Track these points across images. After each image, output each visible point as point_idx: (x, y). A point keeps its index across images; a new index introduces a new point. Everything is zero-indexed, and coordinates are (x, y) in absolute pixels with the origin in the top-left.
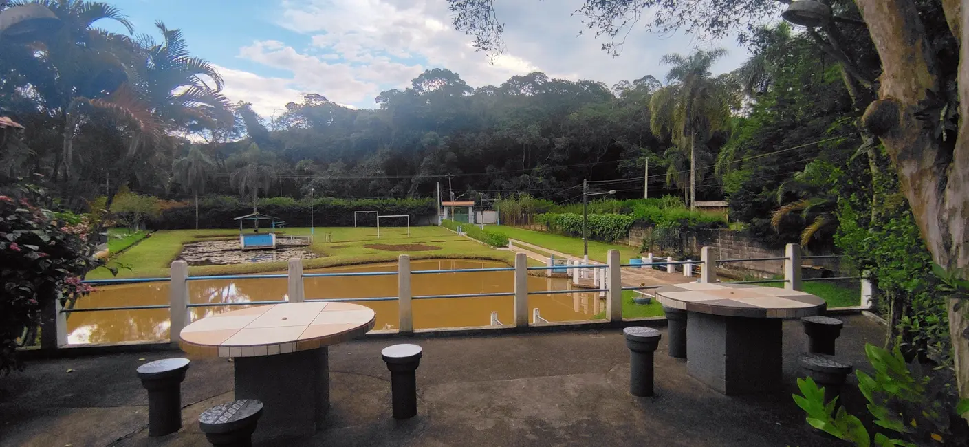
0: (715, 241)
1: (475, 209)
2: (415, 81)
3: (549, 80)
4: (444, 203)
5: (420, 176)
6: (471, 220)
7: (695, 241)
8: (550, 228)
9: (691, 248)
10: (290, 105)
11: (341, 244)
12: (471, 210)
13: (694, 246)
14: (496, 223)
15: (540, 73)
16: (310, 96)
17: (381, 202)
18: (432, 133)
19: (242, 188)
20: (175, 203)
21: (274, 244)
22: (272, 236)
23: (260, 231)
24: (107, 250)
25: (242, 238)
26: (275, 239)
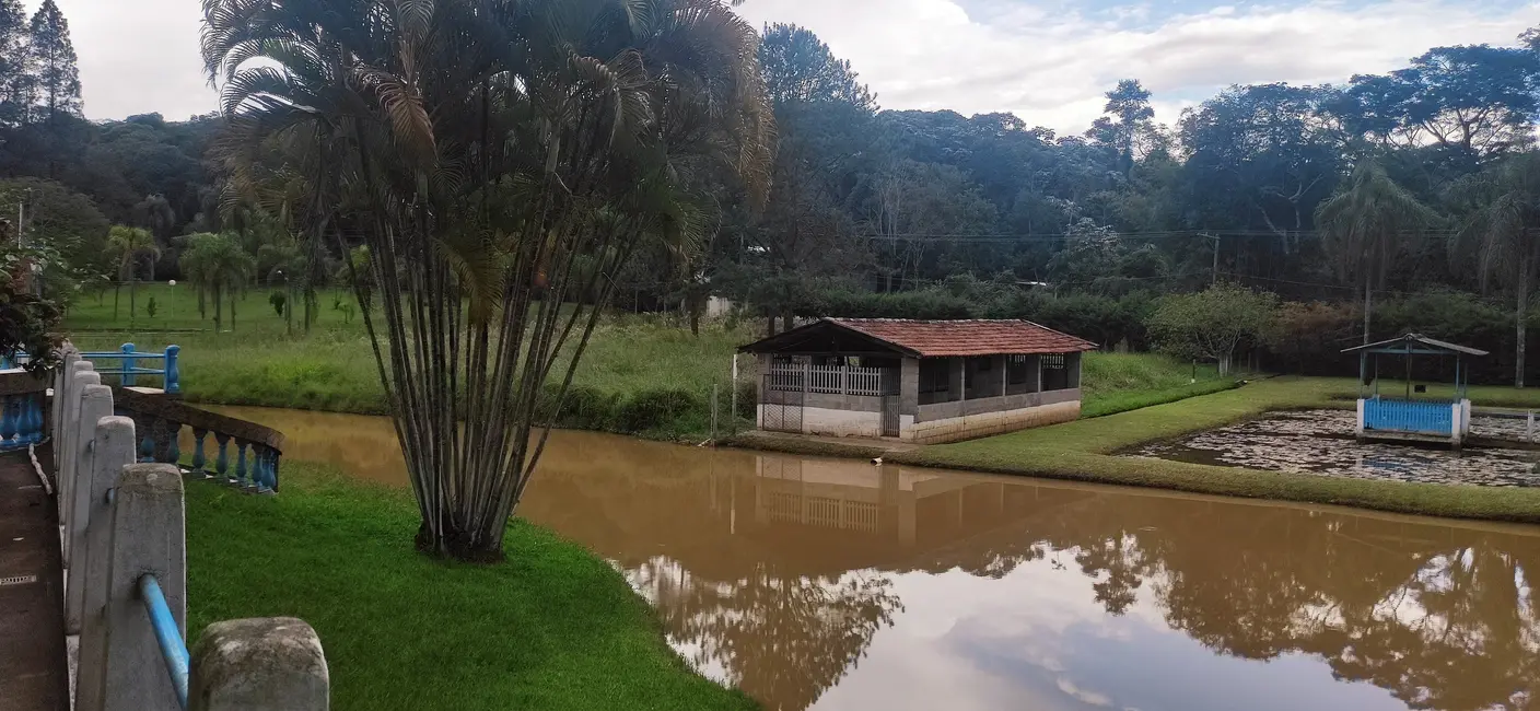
19: (1484, 268)
20: (1324, 310)
21: (1456, 431)
22: (1456, 408)
23: (1432, 391)
24: (1077, 404)
25: (1361, 403)
26: (1468, 418)
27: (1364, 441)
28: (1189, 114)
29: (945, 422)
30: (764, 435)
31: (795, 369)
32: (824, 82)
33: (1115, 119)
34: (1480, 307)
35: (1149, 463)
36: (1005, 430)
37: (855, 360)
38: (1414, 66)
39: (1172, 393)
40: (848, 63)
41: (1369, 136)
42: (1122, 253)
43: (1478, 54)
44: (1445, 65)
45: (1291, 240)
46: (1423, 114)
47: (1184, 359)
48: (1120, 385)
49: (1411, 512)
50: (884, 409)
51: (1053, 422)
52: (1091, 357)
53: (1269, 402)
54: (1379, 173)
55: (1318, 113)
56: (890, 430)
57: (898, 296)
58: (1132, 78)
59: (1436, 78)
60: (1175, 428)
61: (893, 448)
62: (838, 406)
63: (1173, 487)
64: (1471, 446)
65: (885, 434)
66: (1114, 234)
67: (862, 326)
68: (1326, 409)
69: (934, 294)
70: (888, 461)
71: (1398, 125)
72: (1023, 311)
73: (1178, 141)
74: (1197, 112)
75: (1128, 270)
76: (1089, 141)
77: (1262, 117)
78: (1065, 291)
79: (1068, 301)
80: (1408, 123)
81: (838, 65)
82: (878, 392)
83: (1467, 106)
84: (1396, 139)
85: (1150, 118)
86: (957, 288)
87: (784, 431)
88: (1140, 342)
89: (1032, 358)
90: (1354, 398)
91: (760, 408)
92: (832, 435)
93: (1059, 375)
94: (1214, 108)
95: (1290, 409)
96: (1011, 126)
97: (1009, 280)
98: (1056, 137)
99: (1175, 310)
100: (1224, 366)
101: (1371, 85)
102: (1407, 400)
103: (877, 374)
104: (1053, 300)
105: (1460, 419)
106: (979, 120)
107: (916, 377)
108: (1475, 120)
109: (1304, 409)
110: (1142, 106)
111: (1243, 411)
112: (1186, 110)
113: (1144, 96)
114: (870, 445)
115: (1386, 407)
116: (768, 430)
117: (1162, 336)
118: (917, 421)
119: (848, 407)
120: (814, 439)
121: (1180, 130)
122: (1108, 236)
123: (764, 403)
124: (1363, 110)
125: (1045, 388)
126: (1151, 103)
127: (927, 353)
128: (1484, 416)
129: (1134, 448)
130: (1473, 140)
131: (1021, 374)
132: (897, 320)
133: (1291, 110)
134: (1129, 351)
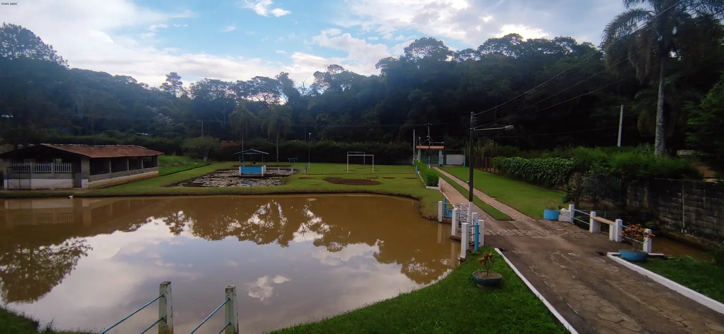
0: (677, 196)
1: (445, 153)
2: (406, 50)
3: (525, 40)
4: (417, 147)
5: (406, 125)
6: (441, 162)
7: (646, 194)
8: (503, 172)
9: (641, 201)
10: (317, 74)
11: (312, 176)
12: (440, 153)
13: (646, 199)
14: (463, 165)
15: (515, 35)
16: (331, 67)
17: (368, 144)
18: (417, 90)
19: (269, 133)
20: (232, 143)
21: (262, 173)
22: (262, 167)
23: (257, 164)
24: (158, 172)
25: (240, 168)
26: (265, 170)
27: (241, 177)
28: (192, 85)
29: (102, 181)
30: (10, 192)
31: (26, 164)
32: (38, 52)
33: (170, 84)
34: (268, 142)
35: (181, 188)
36: (129, 182)
37: (60, 160)
38: (252, 80)
39: (189, 167)
40: (51, 46)
41: (243, 97)
42: (174, 125)
43: (266, 79)
44: (259, 81)
45: (223, 123)
46: (255, 93)
47: (194, 158)
48: (173, 166)
49: (251, 195)
50: (73, 178)
51: (148, 178)
52: (162, 157)
53: (217, 168)
54: (244, 107)
55: (228, 89)
56: (77, 185)
57: (84, 137)
58: (175, 72)
59: (257, 84)
60: (189, 178)
61: (78, 192)
62: (50, 178)
63: (187, 195)
64: (266, 177)
65: (74, 187)
66: (170, 119)
67: (61, 147)
68: (232, 169)
69: (101, 136)
70: (75, 196)
71: (249, 95)
72: (138, 143)
73: (190, 93)
74: (195, 84)
75: (175, 131)
76: (162, 90)
77: (214, 89)
78: (154, 136)
79: (155, 140)
80: (251, 95)
81: (46, 47)
82: (70, 172)
83: (264, 92)
84: (249, 99)
85: (181, 85)
86: (111, 135)
87: (20, 189)
88: (180, 152)
89: (139, 158)
90: (238, 166)
91: (5, 181)
92: (47, 189)
93: (150, 163)
94: (201, 84)
95: (223, 170)
96: (131, 81)
97: (133, 133)
98: (149, 87)
99: (191, 143)
100: (205, 159)
101: (241, 83)
102: (251, 166)
103: (70, 165)
104: (150, 139)
105: (263, 170)
106: (117, 77)
107: (89, 166)
108: (267, 96)
109: (227, 170)
110: (179, 81)
111: (210, 171)
112: (192, 84)
113: (179, 78)
114: (68, 192)
115: (246, 168)
116: (11, 189)
117: (186, 150)
118: (89, 181)
119: (55, 178)
120: (37, 191)
121: (190, 89)
122: (169, 120)
123: (8, 178)
124: (241, 90)
125: (145, 167)
126: (181, 80)
127: (92, 157)
128: (270, 169)
129: (176, 184)
130: (266, 101)
131: (135, 163)
132: (79, 145)
133: (221, 87)
134: (177, 155)
